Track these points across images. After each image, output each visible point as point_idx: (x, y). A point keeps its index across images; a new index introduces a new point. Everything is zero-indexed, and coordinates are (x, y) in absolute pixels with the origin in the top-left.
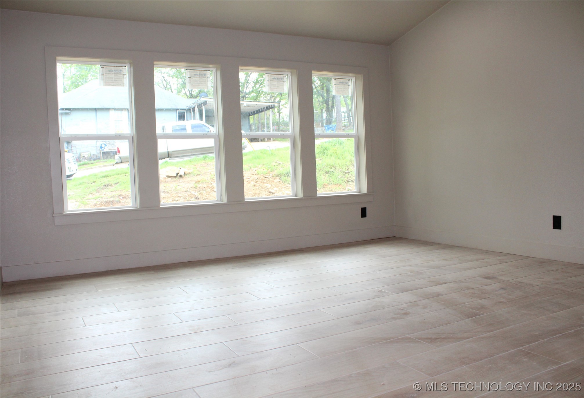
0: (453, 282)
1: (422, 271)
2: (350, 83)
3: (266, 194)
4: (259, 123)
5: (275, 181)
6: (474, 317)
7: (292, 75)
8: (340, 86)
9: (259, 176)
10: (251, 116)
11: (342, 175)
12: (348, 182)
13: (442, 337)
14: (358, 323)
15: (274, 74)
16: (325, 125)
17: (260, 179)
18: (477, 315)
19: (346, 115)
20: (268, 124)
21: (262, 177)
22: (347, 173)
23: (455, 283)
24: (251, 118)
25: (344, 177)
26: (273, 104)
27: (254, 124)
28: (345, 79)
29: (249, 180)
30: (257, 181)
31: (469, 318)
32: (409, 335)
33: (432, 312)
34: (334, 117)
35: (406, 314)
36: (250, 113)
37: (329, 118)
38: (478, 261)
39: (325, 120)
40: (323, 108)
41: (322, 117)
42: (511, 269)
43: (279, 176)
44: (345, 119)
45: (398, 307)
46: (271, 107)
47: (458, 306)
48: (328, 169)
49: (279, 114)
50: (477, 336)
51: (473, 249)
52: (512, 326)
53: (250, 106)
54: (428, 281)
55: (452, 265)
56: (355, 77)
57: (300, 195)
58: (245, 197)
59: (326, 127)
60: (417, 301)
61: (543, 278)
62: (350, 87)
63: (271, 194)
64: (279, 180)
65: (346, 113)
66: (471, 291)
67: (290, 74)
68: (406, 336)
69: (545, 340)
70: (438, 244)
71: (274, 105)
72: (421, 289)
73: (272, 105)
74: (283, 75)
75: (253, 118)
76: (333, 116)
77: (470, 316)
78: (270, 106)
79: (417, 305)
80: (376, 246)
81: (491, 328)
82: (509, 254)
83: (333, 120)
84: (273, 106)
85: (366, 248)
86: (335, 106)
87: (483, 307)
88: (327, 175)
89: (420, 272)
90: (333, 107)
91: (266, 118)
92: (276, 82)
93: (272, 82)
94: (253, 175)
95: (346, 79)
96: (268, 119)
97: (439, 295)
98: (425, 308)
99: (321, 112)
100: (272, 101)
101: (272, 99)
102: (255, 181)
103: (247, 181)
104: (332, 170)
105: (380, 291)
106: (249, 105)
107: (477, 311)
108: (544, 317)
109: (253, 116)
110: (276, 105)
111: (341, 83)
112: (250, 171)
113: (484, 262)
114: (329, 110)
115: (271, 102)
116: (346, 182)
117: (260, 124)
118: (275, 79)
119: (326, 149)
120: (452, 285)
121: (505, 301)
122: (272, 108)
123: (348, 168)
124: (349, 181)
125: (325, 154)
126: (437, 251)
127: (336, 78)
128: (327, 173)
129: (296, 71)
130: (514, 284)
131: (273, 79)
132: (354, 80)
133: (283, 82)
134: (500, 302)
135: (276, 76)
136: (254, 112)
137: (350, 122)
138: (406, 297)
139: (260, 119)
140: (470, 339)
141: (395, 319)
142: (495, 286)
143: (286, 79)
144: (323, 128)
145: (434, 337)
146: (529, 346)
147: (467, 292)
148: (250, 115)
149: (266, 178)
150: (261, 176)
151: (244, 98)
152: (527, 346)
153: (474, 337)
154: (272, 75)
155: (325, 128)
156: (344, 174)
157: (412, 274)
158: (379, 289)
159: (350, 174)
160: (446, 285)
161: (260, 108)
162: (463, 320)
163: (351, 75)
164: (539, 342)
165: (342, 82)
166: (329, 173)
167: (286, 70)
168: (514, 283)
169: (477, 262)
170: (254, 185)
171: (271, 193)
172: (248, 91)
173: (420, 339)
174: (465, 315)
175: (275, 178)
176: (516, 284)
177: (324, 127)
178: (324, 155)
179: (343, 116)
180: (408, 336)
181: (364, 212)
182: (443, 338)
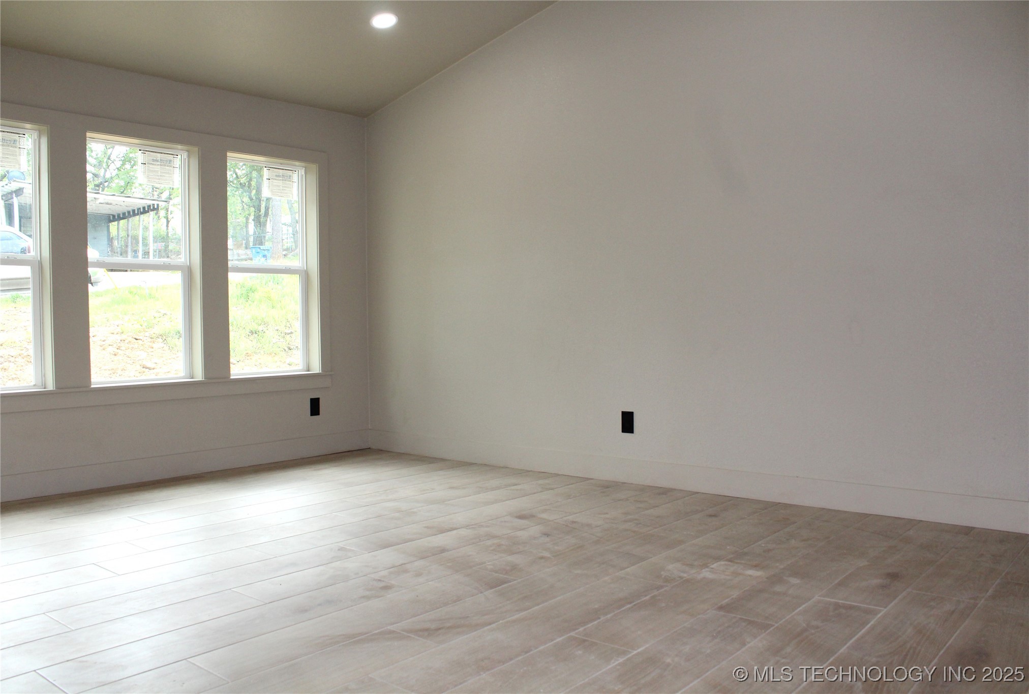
0: (467, 526)
1: (415, 510)
2: (295, 177)
3: (136, 371)
4: (128, 236)
5: (154, 345)
6: (500, 586)
7: (189, 157)
8: (278, 181)
9: (124, 337)
10: (113, 223)
11: (279, 338)
12: (290, 349)
13: (448, 625)
14: (303, 610)
15: (155, 152)
16: (251, 244)
17: (126, 341)
18: (503, 582)
19: (290, 229)
20: (144, 239)
21: (130, 339)
22: (289, 334)
23: (470, 528)
24: (113, 226)
25: (282, 340)
26: (156, 203)
27: (118, 239)
28: (286, 170)
29: (104, 343)
30: (119, 345)
31: (492, 588)
32: (392, 626)
33: (429, 583)
34: (268, 232)
35: (387, 588)
36: (111, 217)
37: (259, 233)
38: (509, 488)
39: (252, 237)
40: (249, 215)
41: (247, 232)
42: (559, 500)
43: (163, 337)
44: (288, 236)
45: (373, 576)
46: (152, 208)
47: (474, 568)
48: (254, 327)
49: (168, 222)
50: (504, 619)
51: (500, 467)
52: (559, 598)
53: (111, 204)
54: (425, 527)
55: (463, 497)
56: (305, 168)
57: (199, 376)
58: (92, 380)
59: (254, 250)
60: (405, 564)
61: (607, 513)
62: (295, 185)
63: (148, 370)
64: (162, 345)
65: (290, 226)
66: (496, 541)
67: (185, 155)
68: (386, 628)
69: (609, 616)
70: (443, 460)
71: (158, 205)
72: (413, 542)
73: (154, 205)
74: (172, 154)
75: (116, 226)
76: (267, 230)
77: (493, 584)
78: (149, 206)
79: (406, 571)
80: (336, 466)
81: (527, 604)
82: (557, 475)
83: (267, 238)
84: (156, 207)
85: (319, 470)
86: (270, 213)
87: (514, 568)
88: (252, 337)
89: (412, 510)
90: (266, 214)
91: (141, 227)
92: (159, 167)
93: (151, 166)
94: (113, 333)
95: (288, 170)
96: (146, 229)
97: (443, 550)
98: (419, 574)
99: (245, 221)
100: (156, 197)
101: (156, 193)
102: (117, 345)
103: (101, 346)
104: (260, 328)
105: (341, 549)
106: (109, 202)
107: (505, 576)
108: (606, 578)
109: (116, 222)
110: (162, 204)
111: (279, 176)
112: (106, 326)
113: (517, 490)
114: (260, 221)
115: (152, 198)
116: (287, 349)
117: (130, 238)
118: (157, 161)
119: (252, 290)
120: (463, 532)
121: (549, 555)
122: (154, 209)
123: (290, 326)
124: (292, 347)
125: (250, 299)
126: (441, 473)
127: (271, 168)
128: (252, 332)
129: (197, 149)
130: (563, 525)
131: (153, 160)
132: (303, 173)
133: (172, 168)
134: (542, 558)
135: (159, 155)
136: (119, 215)
137: (296, 242)
138: (388, 557)
139: (130, 228)
140: (493, 626)
141: (367, 598)
142: (535, 530)
143: (177, 162)
144: (248, 252)
145: (433, 626)
146: (585, 629)
147: (489, 543)
148: (111, 221)
149: (137, 339)
150: (128, 336)
151: (101, 188)
152: (581, 629)
153: (499, 621)
154: (152, 153)
155: (252, 252)
156: (283, 335)
157: (397, 515)
158: (341, 545)
159: (293, 335)
160: (455, 532)
161: (130, 209)
162: (481, 593)
163: (297, 163)
164: (599, 621)
165: (281, 174)
166: (256, 333)
167: (179, 147)
168: (564, 523)
169: (507, 490)
170: (114, 353)
171: (146, 368)
172: (108, 176)
173: (410, 631)
174: (485, 584)
175: (154, 340)
176: (567, 526)
177: (250, 249)
178: (247, 301)
179: (285, 231)
180: (390, 628)
181: (315, 407)
182: (449, 628)
